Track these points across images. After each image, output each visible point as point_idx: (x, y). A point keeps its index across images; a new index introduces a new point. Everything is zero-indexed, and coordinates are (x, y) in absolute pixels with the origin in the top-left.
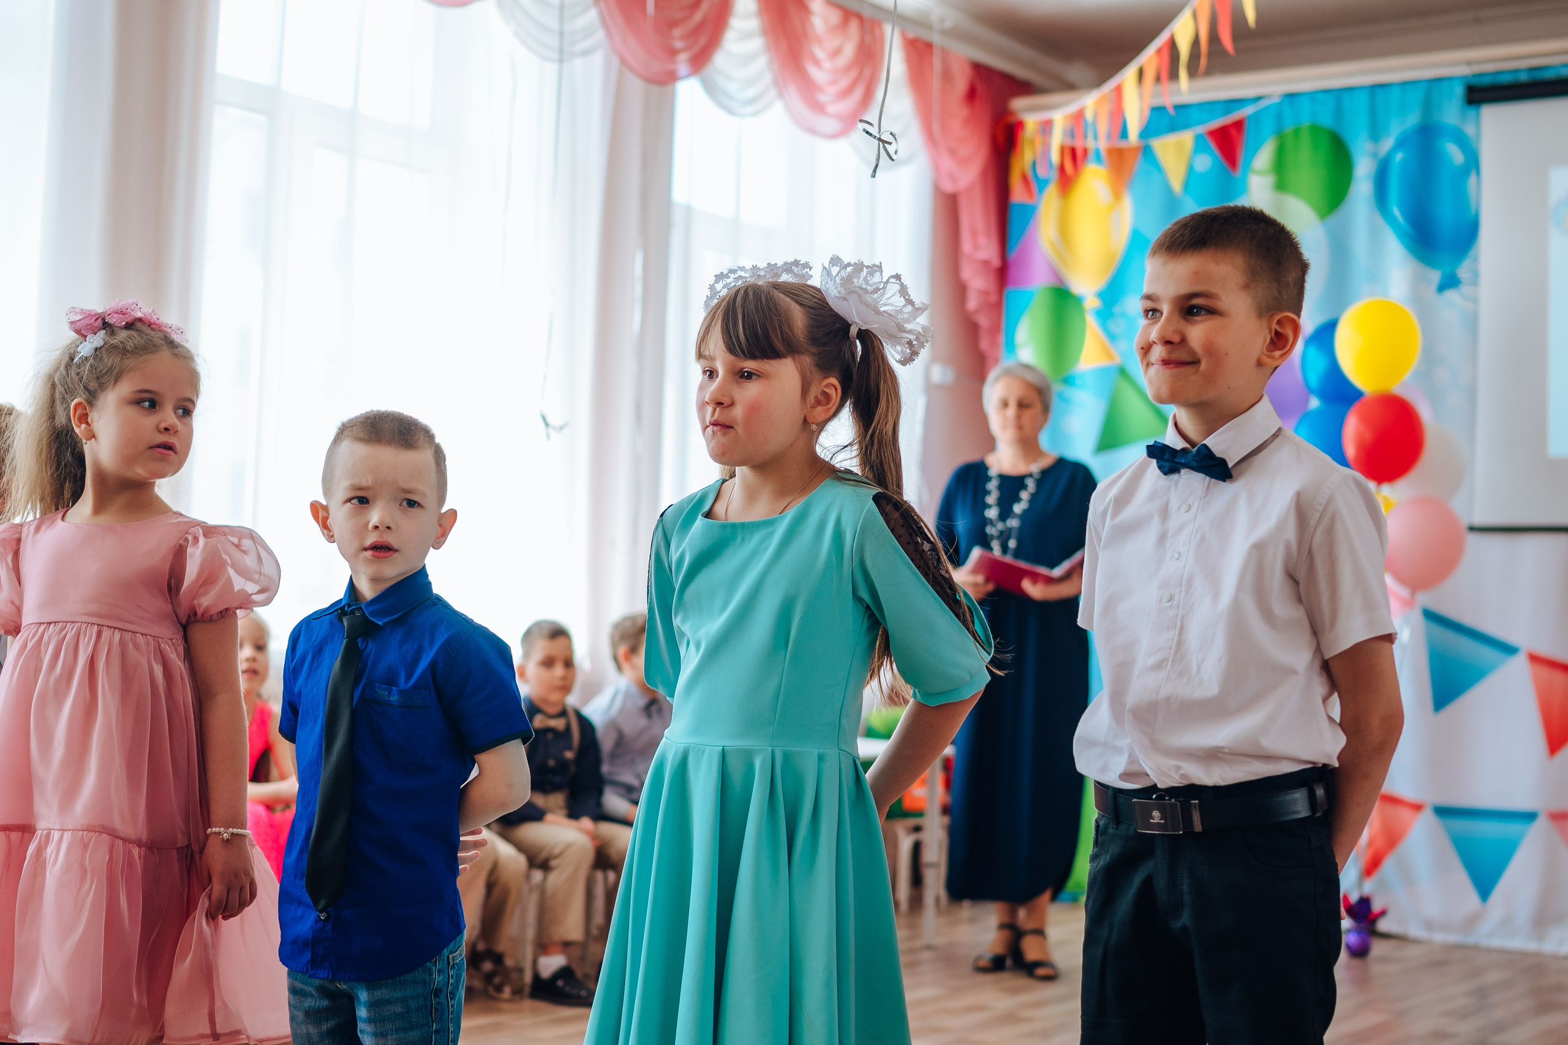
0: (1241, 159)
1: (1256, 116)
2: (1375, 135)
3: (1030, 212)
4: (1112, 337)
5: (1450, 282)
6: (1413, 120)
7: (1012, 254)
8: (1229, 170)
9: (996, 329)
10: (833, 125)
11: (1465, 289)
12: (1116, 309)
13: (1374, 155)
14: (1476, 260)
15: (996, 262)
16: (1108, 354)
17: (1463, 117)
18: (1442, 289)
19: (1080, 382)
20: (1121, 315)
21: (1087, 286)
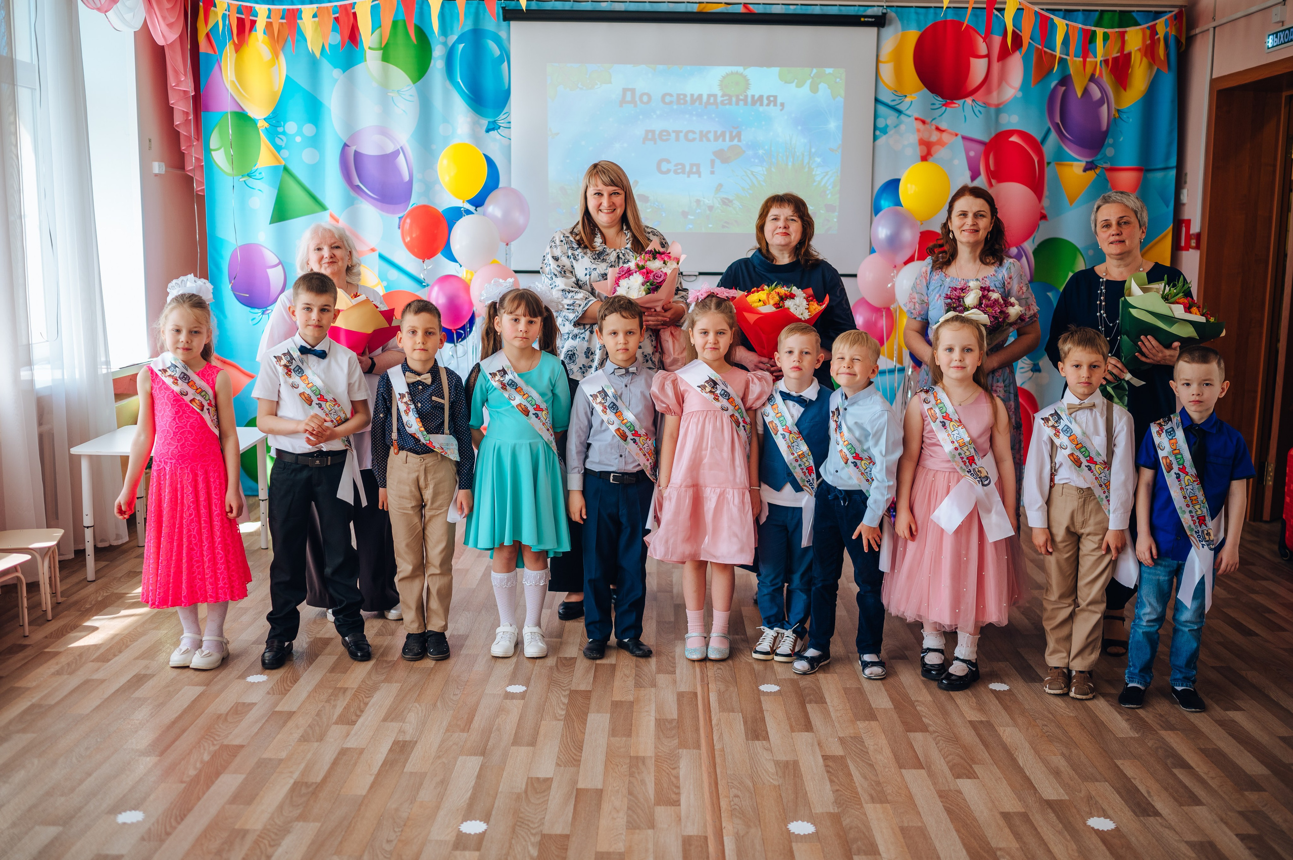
2: (445, 33)
3: (213, 60)
4: (278, 148)
5: (493, 127)
6: (468, 26)
7: (204, 86)
8: (352, 46)
11: (502, 131)
12: (280, 129)
13: (445, 44)
14: (509, 113)
15: (192, 92)
16: (276, 159)
17: (498, 26)
18: (488, 131)
19: (258, 176)
20: (284, 133)
21: (258, 111)
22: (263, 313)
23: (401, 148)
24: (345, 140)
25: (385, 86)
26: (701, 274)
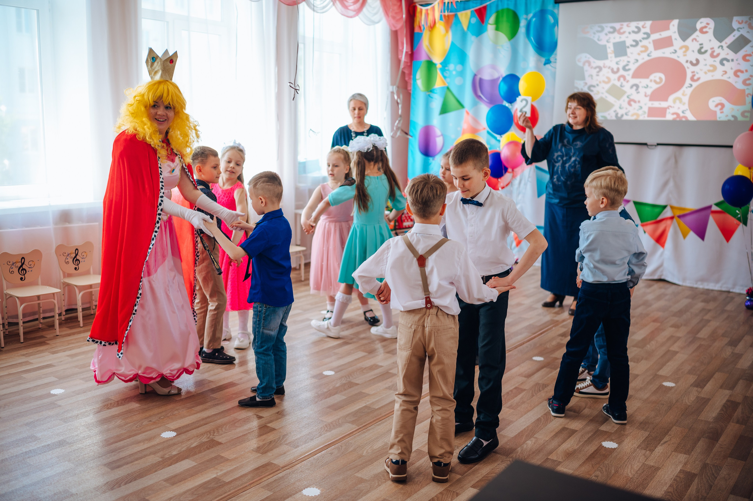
0: (485, 20)
1: (490, 4)
2: (527, 13)
3: (420, 35)
4: (445, 77)
5: (548, 62)
6: (538, 8)
7: (415, 49)
8: (482, 23)
9: (410, 74)
10: (352, 13)
11: (552, 64)
12: (447, 68)
13: (526, 19)
14: (556, 54)
15: (410, 53)
16: (444, 83)
17: (554, 7)
18: (545, 64)
19: (435, 91)
20: (448, 70)
21: (437, 60)
22: (433, 159)
23: (502, 76)
24: (475, 72)
25: (496, 43)
26: (658, 144)
